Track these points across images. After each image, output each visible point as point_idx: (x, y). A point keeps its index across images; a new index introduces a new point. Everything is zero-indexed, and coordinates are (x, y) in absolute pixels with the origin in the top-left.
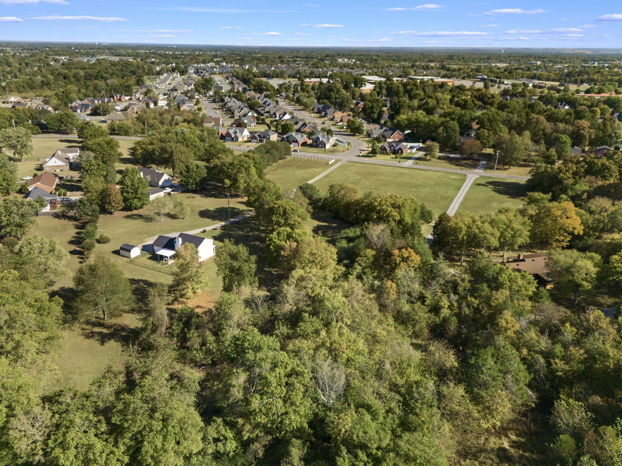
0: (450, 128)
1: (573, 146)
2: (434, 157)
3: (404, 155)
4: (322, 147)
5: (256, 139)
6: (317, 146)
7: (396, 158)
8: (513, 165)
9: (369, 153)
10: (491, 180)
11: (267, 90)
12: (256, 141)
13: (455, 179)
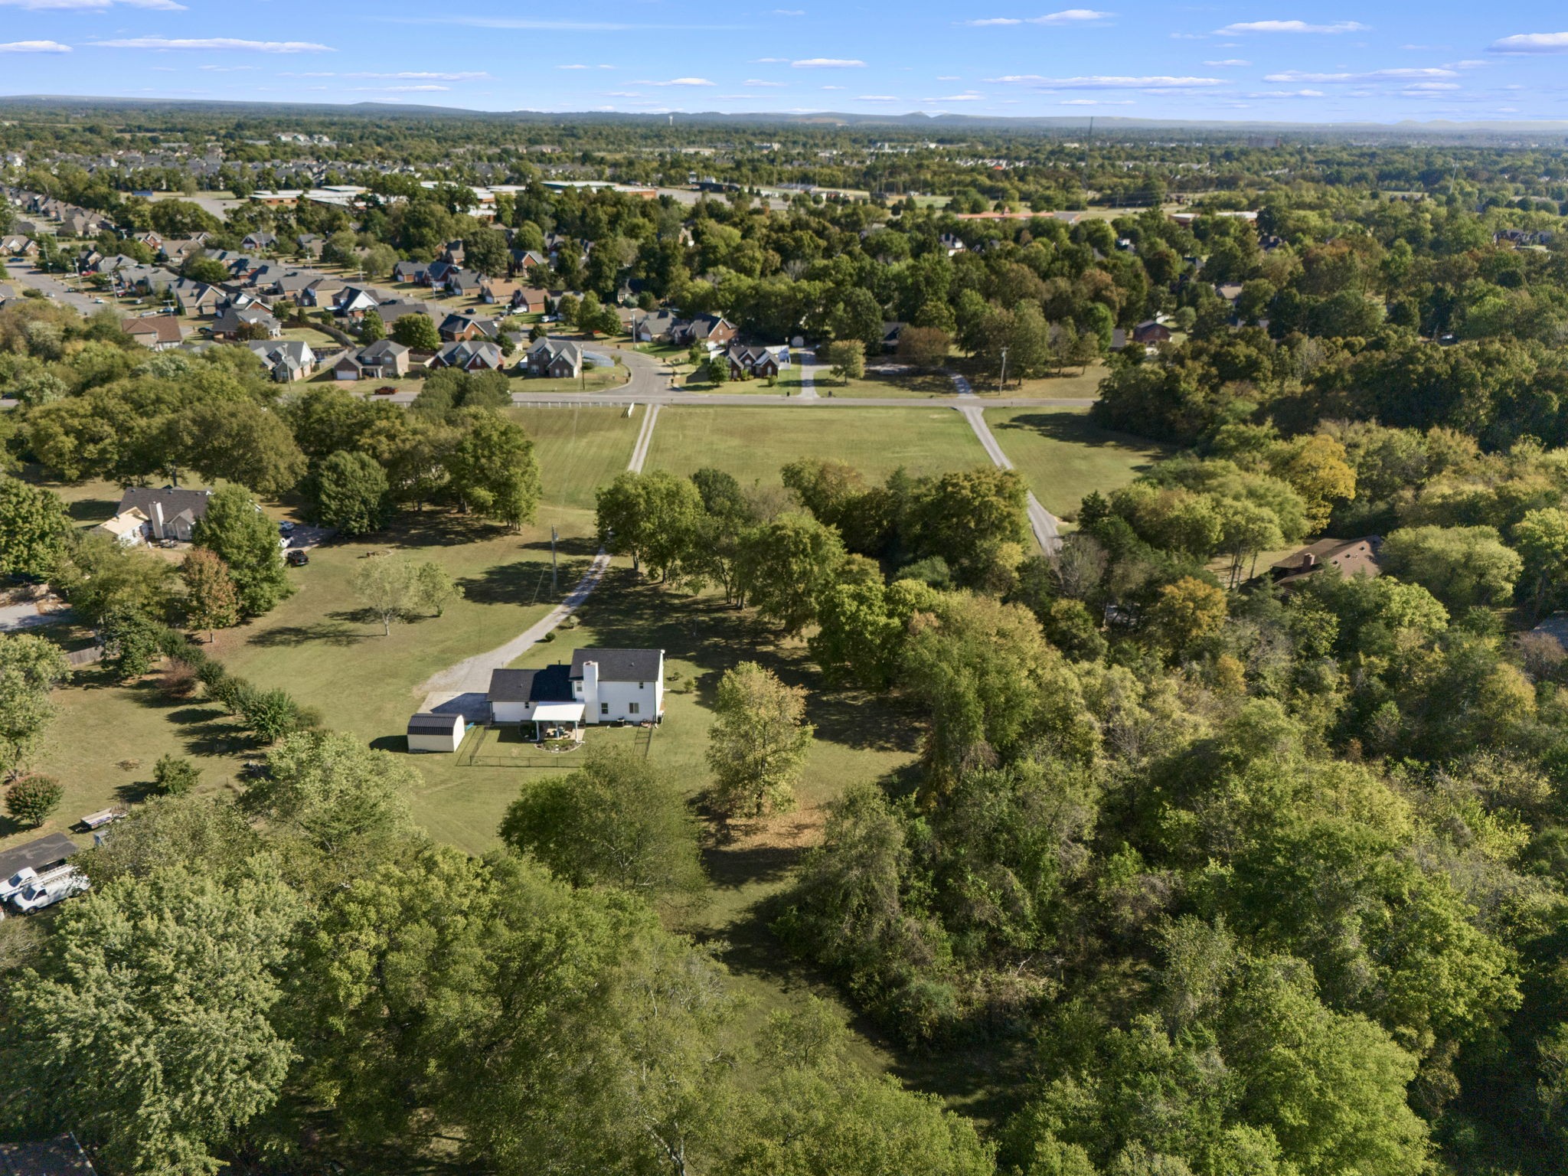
0: (859, 303)
1: (1118, 327)
2: (853, 376)
3: (781, 377)
4: (562, 375)
5: (355, 369)
6: (546, 374)
7: (771, 385)
8: (1028, 377)
9: (690, 379)
10: (1015, 414)
11: (198, 227)
12: (353, 374)
13: (944, 421)
